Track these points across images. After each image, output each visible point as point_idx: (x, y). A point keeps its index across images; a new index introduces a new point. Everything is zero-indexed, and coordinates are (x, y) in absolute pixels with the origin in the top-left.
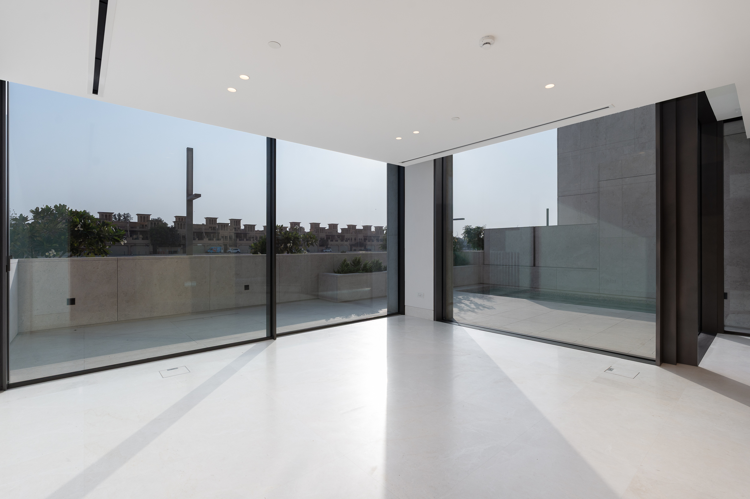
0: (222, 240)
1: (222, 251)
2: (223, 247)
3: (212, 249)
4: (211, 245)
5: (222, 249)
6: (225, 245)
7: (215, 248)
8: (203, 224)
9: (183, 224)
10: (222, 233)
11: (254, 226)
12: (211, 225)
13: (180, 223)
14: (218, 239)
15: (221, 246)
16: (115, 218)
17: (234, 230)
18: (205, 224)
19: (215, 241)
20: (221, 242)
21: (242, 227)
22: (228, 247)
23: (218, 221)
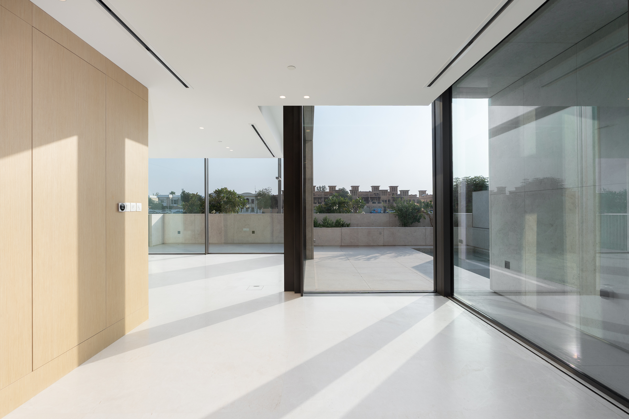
0: (382, 203)
1: (382, 212)
2: (383, 209)
3: (375, 210)
4: (374, 207)
5: (382, 210)
6: (385, 207)
7: (376, 210)
8: (370, 191)
9: (355, 192)
10: (383, 197)
11: (407, 191)
12: (375, 192)
13: (354, 191)
14: (379, 203)
15: (381, 208)
16: (318, 189)
17: (391, 195)
18: (371, 191)
19: (377, 205)
20: (382, 204)
21: (399, 193)
22: (387, 209)
23: (380, 189)
